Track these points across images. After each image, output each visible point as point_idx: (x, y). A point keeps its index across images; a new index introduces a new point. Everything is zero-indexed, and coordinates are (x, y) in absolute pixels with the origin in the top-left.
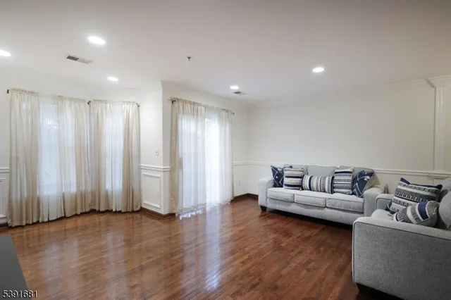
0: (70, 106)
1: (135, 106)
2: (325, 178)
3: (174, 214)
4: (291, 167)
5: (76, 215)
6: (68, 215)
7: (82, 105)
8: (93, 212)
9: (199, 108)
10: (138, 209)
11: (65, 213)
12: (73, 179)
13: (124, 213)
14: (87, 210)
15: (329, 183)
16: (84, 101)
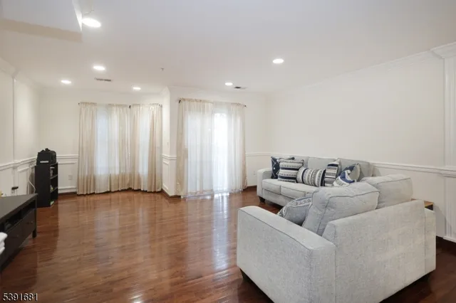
0: (117, 110)
1: (158, 106)
2: (318, 170)
3: (180, 196)
4: (293, 159)
5: (118, 191)
6: (113, 190)
7: (125, 109)
8: (130, 190)
9: (206, 104)
10: (159, 190)
11: (110, 188)
12: (117, 165)
13: (149, 192)
14: (126, 188)
15: (319, 177)
16: (125, 106)
